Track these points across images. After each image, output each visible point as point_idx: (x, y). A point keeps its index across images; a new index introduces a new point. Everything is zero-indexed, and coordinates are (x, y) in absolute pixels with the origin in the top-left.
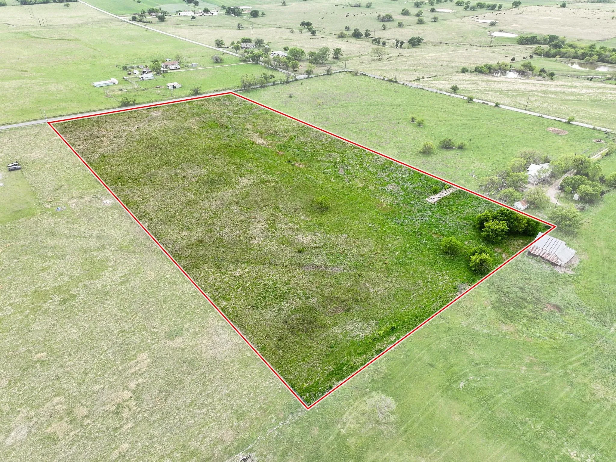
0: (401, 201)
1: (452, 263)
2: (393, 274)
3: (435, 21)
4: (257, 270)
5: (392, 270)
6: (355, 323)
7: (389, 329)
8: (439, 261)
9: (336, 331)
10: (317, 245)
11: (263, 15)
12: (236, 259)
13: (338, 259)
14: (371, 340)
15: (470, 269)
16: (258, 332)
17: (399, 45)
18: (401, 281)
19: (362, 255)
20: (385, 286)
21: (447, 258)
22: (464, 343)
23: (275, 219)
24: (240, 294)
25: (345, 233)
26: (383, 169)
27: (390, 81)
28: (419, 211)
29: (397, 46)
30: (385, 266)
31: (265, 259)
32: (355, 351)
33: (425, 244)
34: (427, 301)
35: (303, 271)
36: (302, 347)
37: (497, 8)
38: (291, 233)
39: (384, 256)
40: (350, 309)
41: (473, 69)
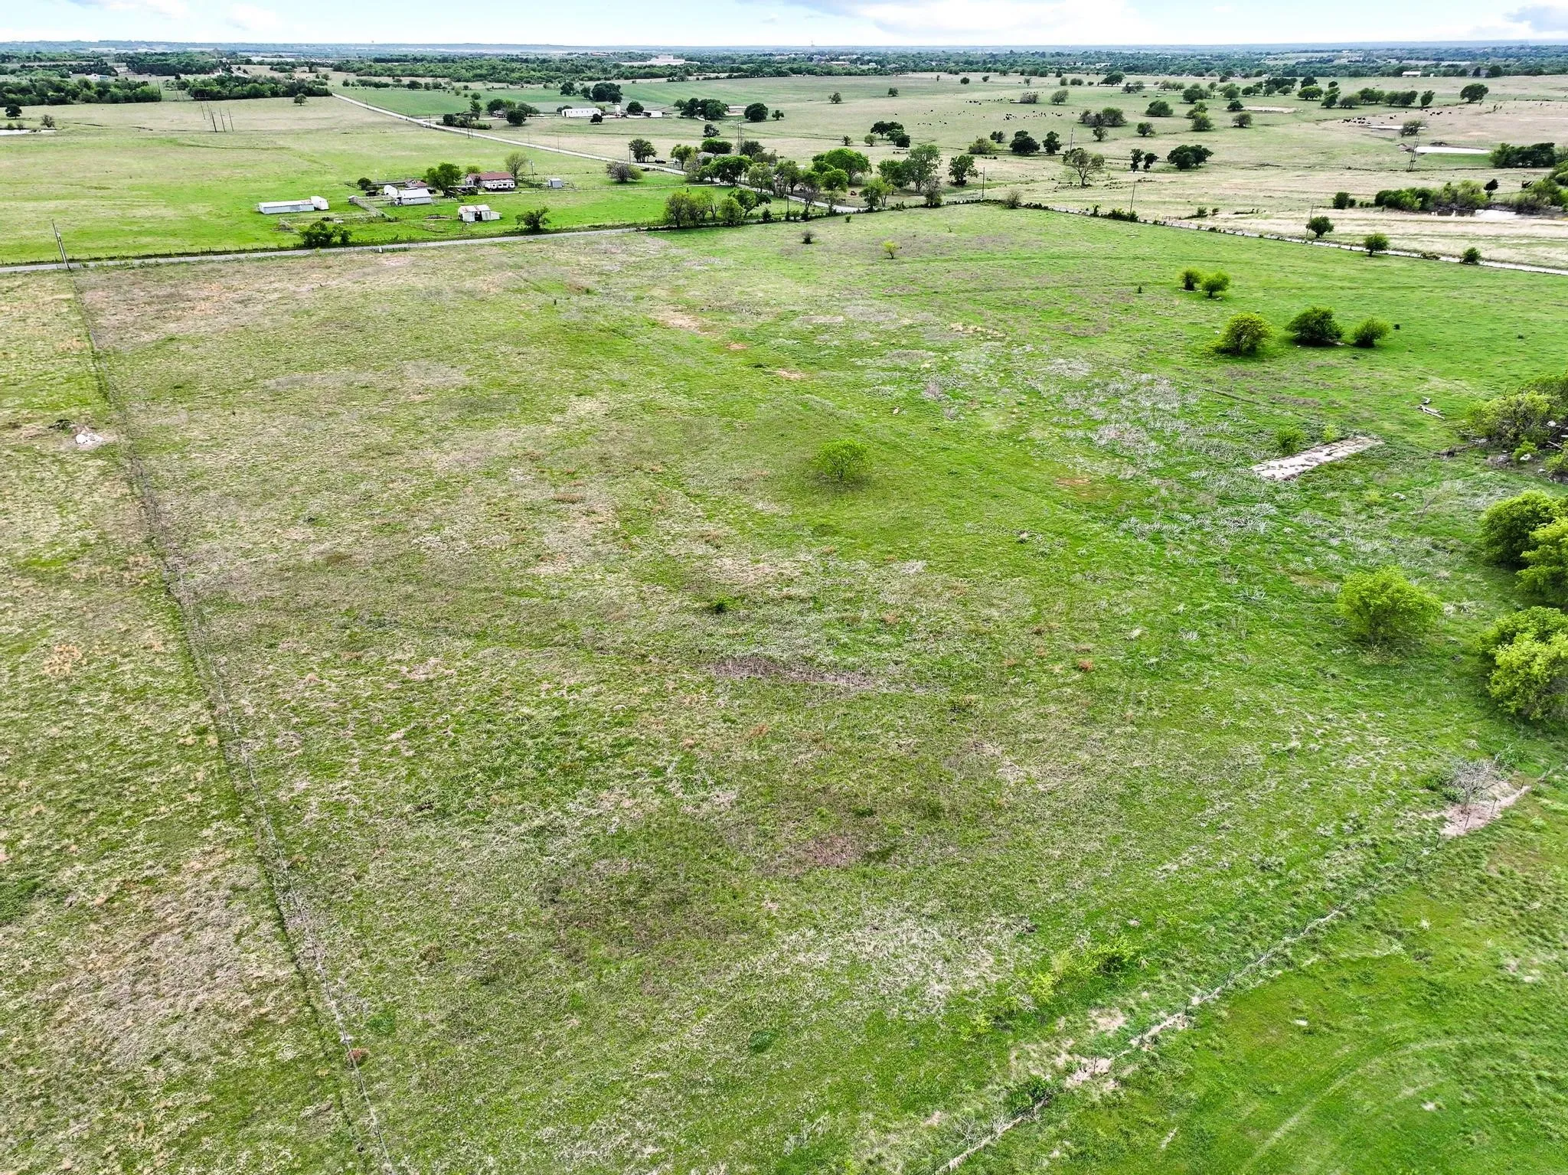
0: (1150, 471)
1: (1397, 682)
2: (1118, 712)
3: (1241, 126)
4: (513, 663)
5: (1111, 696)
6: (909, 923)
7: (1088, 969)
8: (1335, 671)
9: (801, 957)
10: (793, 591)
11: (778, 115)
12: (443, 623)
13: (869, 644)
14: (981, 1020)
15: (1493, 707)
16: (398, 929)
17: (1141, 164)
18: (1154, 743)
19: (979, 634)
20: (1076, 758)
21: (1368, 659)
22: (1549, 1089)
23: (653, 505)
24: (395, 752)
25: (918, 558)
26: (1085, 388)
27: (1116, 216)
28: (1224, 499)
29: (1134, 167)
30: (1078, 676)
31: (564, 626)
32: (886, 1083)
33: (1260, 607)
34: (1294, 838)
35: (709, 680)
36: (590, 1029)
37: (1418, 102)
38: (700, 549)
39: (1075, 640)
40: (893, 848)
41: (1372, 200)
